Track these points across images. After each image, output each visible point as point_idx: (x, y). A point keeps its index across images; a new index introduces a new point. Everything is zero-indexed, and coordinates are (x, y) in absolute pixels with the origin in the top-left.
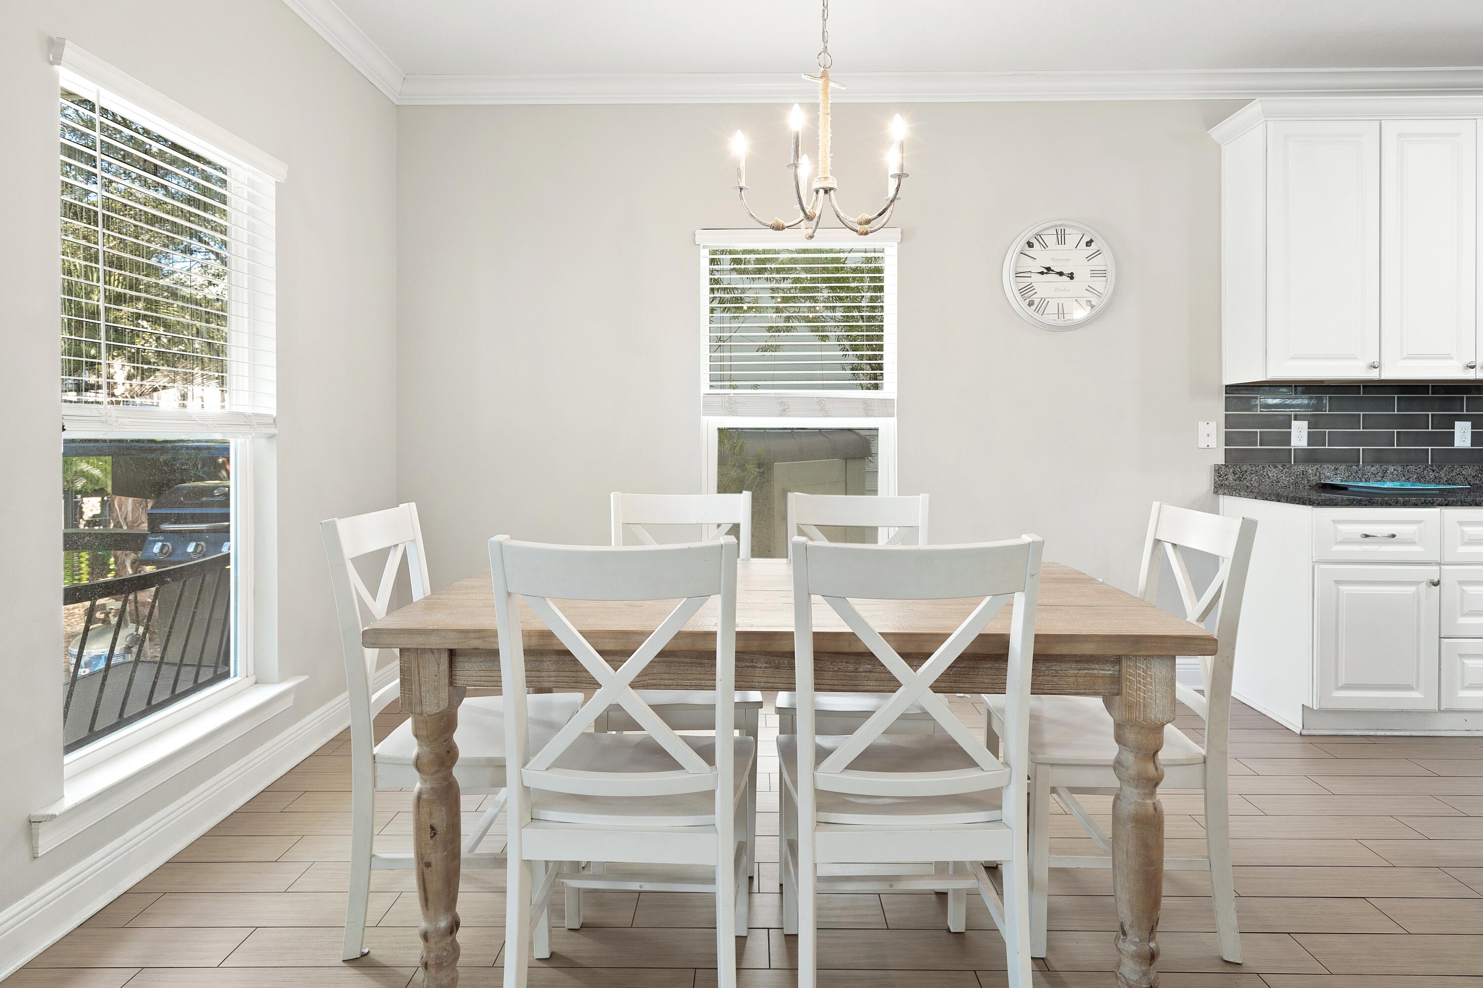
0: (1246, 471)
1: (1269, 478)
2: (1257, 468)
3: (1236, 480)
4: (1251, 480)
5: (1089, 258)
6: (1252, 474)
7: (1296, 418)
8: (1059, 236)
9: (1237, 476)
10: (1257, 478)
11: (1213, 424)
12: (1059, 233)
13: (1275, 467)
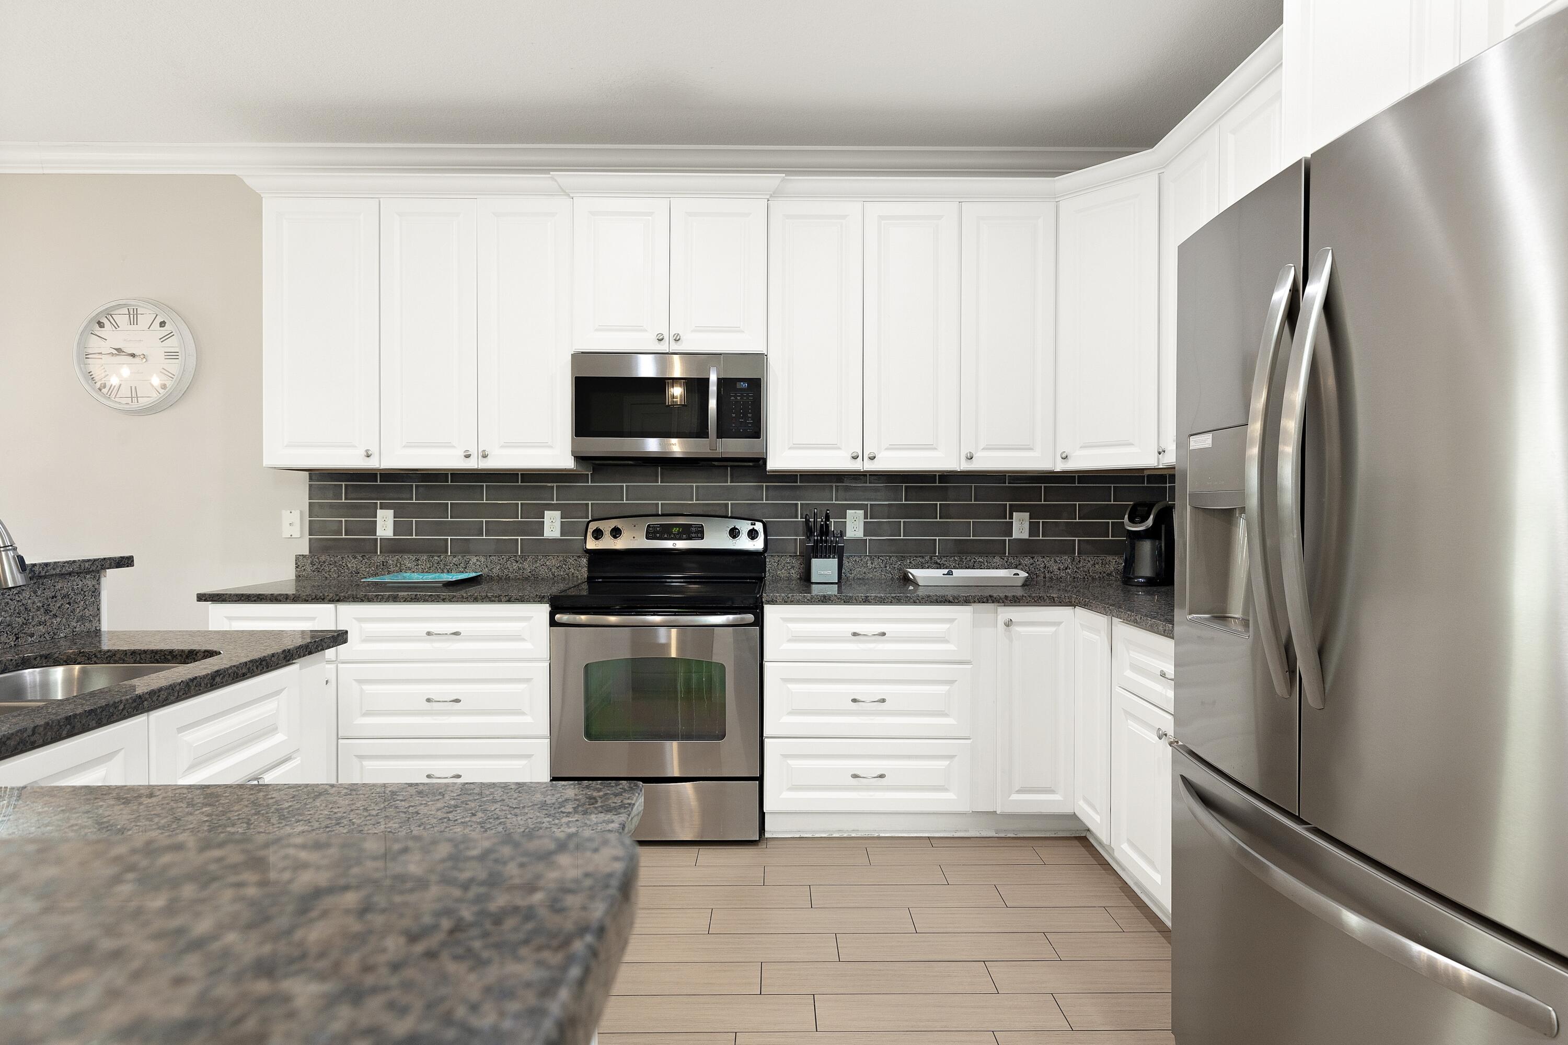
0: (324, 562)
1: (348, 569)
2: (336, 559)
3: (314, 571)
4: (329, 571)
5: (163, 339)
6: (331, 564)
7: (383, 507)
8: (132, 316)
9: (315, 567)
10: (336, 569)
11: (297, 514)
12: (132, 313)
13: (355, 558)
